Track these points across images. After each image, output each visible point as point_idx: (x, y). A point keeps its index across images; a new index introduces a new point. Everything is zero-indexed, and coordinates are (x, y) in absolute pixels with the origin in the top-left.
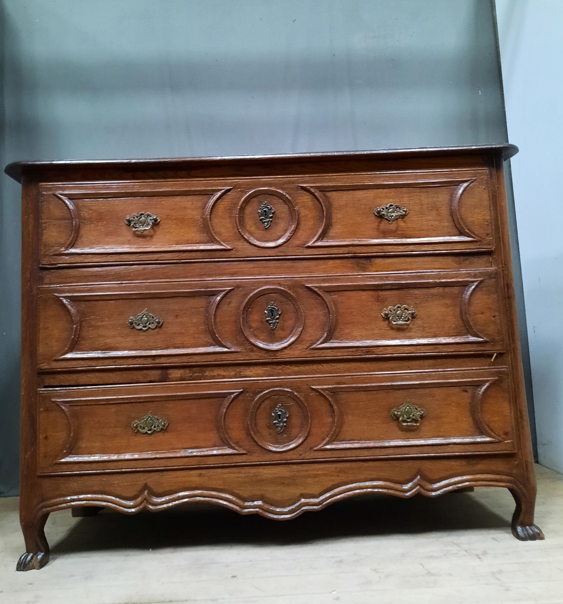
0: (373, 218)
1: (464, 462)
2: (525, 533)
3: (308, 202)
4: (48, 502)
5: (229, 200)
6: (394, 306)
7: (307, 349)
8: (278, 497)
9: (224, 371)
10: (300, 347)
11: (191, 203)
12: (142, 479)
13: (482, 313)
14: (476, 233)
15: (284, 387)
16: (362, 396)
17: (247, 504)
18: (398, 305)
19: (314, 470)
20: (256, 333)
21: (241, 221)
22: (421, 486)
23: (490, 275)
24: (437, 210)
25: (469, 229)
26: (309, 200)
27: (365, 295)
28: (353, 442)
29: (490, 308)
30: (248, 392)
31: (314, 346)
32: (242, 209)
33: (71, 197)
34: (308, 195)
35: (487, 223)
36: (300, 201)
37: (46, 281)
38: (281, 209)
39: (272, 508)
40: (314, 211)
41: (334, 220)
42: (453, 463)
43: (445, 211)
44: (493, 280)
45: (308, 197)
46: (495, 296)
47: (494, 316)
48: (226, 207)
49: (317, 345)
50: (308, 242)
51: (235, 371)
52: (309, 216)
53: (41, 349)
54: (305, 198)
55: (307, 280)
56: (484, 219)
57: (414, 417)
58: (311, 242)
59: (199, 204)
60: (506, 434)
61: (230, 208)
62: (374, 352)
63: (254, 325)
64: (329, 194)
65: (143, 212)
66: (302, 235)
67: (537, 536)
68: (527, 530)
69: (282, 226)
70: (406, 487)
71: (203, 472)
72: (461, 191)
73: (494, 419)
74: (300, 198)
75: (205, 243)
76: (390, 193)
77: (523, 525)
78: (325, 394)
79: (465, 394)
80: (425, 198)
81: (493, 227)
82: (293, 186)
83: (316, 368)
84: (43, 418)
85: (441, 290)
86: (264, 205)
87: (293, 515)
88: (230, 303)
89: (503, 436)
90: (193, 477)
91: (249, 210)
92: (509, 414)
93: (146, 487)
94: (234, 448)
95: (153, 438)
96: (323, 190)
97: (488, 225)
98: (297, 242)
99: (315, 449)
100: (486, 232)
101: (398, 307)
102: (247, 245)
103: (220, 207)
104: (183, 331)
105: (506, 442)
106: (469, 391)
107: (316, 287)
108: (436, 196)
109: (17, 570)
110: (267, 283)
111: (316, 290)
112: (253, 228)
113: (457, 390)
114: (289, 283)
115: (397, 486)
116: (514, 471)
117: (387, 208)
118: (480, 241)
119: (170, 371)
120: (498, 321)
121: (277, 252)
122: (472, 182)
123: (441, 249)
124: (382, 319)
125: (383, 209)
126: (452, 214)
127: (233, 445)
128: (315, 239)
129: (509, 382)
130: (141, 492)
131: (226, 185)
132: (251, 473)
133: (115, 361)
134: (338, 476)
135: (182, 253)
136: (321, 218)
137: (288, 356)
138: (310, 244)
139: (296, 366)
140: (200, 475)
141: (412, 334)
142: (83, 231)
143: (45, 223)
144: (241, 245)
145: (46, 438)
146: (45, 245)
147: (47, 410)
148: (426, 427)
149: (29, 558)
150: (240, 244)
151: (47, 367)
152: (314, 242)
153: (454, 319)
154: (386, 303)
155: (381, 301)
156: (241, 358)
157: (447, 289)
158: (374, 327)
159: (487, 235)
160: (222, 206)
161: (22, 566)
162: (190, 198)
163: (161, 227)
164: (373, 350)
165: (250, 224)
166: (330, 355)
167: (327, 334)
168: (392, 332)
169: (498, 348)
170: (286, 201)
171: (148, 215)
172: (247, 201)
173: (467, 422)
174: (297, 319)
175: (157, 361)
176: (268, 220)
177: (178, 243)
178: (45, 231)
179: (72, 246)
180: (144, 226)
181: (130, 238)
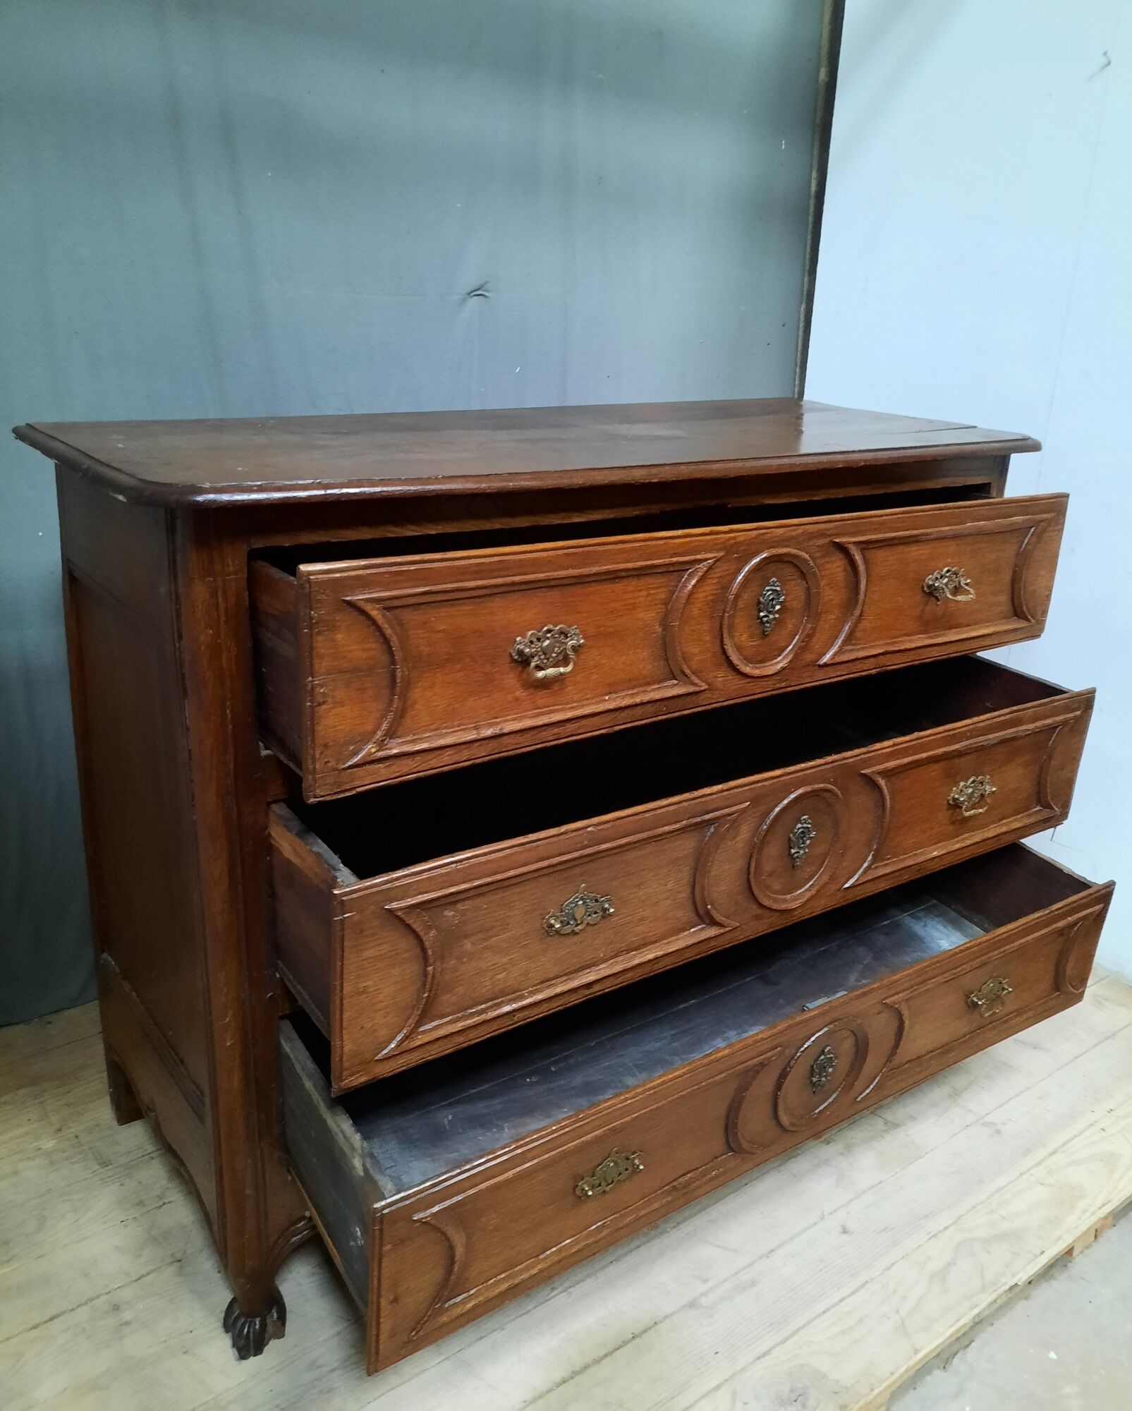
0: (920, 597)
3: (839, 573)
5: (715, 581)
11: (646, 593)
14: (1032, 611)
25: (1027, 606)
26: (842, 568)
32: (735, 600)
33: (390, 605)
34: (842, 560)
36: (828, 572)
38: (796, 593)
40: (842, 592)
41: (867, 608)
43: (1006, 576)
45: (841, 564)
48: (708, 597)
50: (823, 655)
52: (832, 603)
54: (835, 565)
58: (828, 656)
59: (659, 595)
61: (714, 597)
64: (871, 554)
65: (551, 627)
66: (817, 641)
69: (790, 626)
72: (1027, 539)
74: (828, 566)
75: (661, 682)
76: (952, 546)
80: (990, 554)
82: (822, 542)
86: (772, 586)
91: (743, 598)
96: (865, 546)
98: (807, 657)
102: (731, 676)
103: (698, 598)
108: (1002, 547)
112: (743, 637)
117: (941, 577)
118: (1033, 624)
121: (776, 682)
125: (937, 578)
126: (1014, 580)
131: (715, 546)
135: (620, 711)
138: (825, 659)
142: (416, 693)
143: (321, 686)
150: (720, 675)
152: (833, 656)
160: (704, 595)
162: (645, 581)
163: (584, 657)
165: (741, 629)
170: (806, 573)
171: (563, 633)
172: (747, 581)
176: (771, 616)
177: (613, 689)
178: (324, 707)
179: (391, 734)
180: (551, 660)
181: (520, 693)
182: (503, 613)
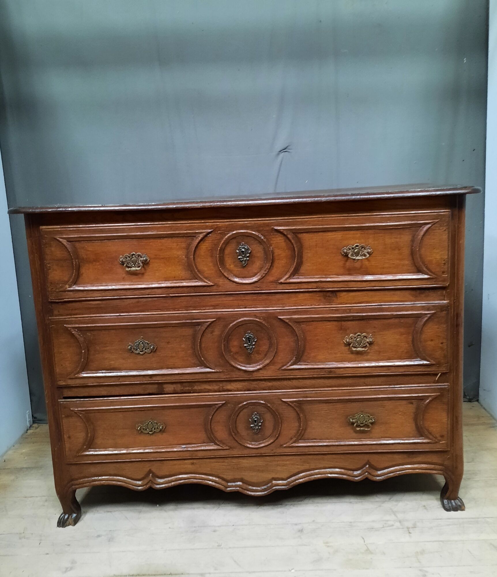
0: (340, 257)
1: (405, 456)
2: (450, 505)
3: (281, 242)
4: (76, 482)
5: (210, 241)
6: (356, 333)
7: (279, 369)
8: (254, 480)
9: (210, 386)
10: (273, 367)
11: (176, 244)
12: (147, 467)
13: (432, 340)
14: (433, 271)
15: (259, 400)
16: (325, 406)
17: (229, 484)
18: (358, 334)
19: (283, 461)
20: (236, 357)
21: (222, 261)
22: (369, 473)
23: (442, 308)
24: (399, 250)
25: (427, 268)
26: (283, 241)
27: (330, 325)
28: (315, 440)
29: (439, 336)
30: (229, 403)
31: (285, 367)
32: (222, 250)
33: (69, 240)
34: (281, 237)
35: (444, 262)
36: (274, 242)
37: (56, 312)
38: (257, 250)
39: (250, 487)
40: (287, 251)
41: (304, 260)
42: (396, 456)
43: (406, 251)
44: (444, 312)
45: (281, 238)
46: (445, 326)
47: (442, 343)
48: (207, 248)
49: (287, 367)
50: (281, 278)
51: (219, 385)
52: (282, 255)
53: (58, 370)
54: (278, 239)
55: (279, 312)
56: (442, 259)
57: (366, 423)
58: (284, 278)
59: (184, 245)
60: (442, 436)
61: (211, 248)
62: (335, 372)
63: (234, 350)
64: (300, 236)
65: (134, 253)
66: (276, 272)
67: (460, 507)
68: (451, 503)
69: (258, 264)
70: (356, 473)
71: (195, 461)
72: (422, 233)
73: (433, 425)
74: (274, 239)
75: (190, 280)
76: (357, 234)
77: (449, 499)
78: (293, 405)
79: (410, 405)
80: (389, 239)
81: (449, 265)
82: (267, 228)
83: (286, 384)
84: (65, 422)
85: (397, 320)
86: (242, 246)
87: (266, 492)
88: (212, 332)
89: (439, 438)
90: (187, 465)
91: (227, 251)
92: (446, 422)
93: (150, 472)
94: (218, 445)
95: (153, 437)
96: (296, 232)
97: (445, 264)
98: (271, 278)
99: (285, 446)
100: (442, 270)
101: (359, 335)
102: (227, 281)
103: (202, 248)
104: (174, 355)
105: (441, 442)
106: (414, 403)
107: (288, 319)
108: (399, 236)
109: (58, 526)
110: (244, 315)
111: (287, 321)
112: (232, 266)
113: (404, 402)
114: (264, 315)
115: (350, 472)
116: (446, 463)
117: (353, 248)
118: (436, 278)
119: (165, 386)
120: (445, 347)
121: (253, 287)
122: (434, 224)
123: (400, 284)
124: (344, 345)
125: (350, 249)
126: (412, 253)
127: (218, 443)
128: (287, 276)
129: (449, 396)
130: (147, 475)
131: (207, 227)
132: (233, 462)
133: (119, 379)
134: (303, 465)
135: (170, 289)
136: (293, 257)
137: (262, 375)
138: (282, 281)
139: (270, 382)
140: (193, 464)
141: (369, 357)
142: (83, 271)
143: (49, 264)
144: (221, 281)
145: (69, 437)
146: (51, 283)
147: (68, 416)
148: (377, 430)
149: (66, 517)
151: (64, 383)
152: (286, 280)
153: (407, 345)
154: (348, 331)
155: (344, 330)
156: (223, 377)
157: (402, 320)
158: (336, 351)
159: (443, 272)
160: (204, 247)
161: (62, 523)
162: (175, 239)
163: (151, 266)
164: (335, 371)
165: (229, 263)
166: (299, 375)
167: (296, 357)
168: (352, 356)
169: (443, 369)
170: (261, 242)
171: (139, 256)
172: (227, 242)
173: (410, 426)
174: (271, 345)
175: (154, 378)
176: (245, 259)
177: (166, 279)
178: (50, 271)
179: (75, 283)
180: (136, 265)
181: (124, 275)
182: (113, 247)
